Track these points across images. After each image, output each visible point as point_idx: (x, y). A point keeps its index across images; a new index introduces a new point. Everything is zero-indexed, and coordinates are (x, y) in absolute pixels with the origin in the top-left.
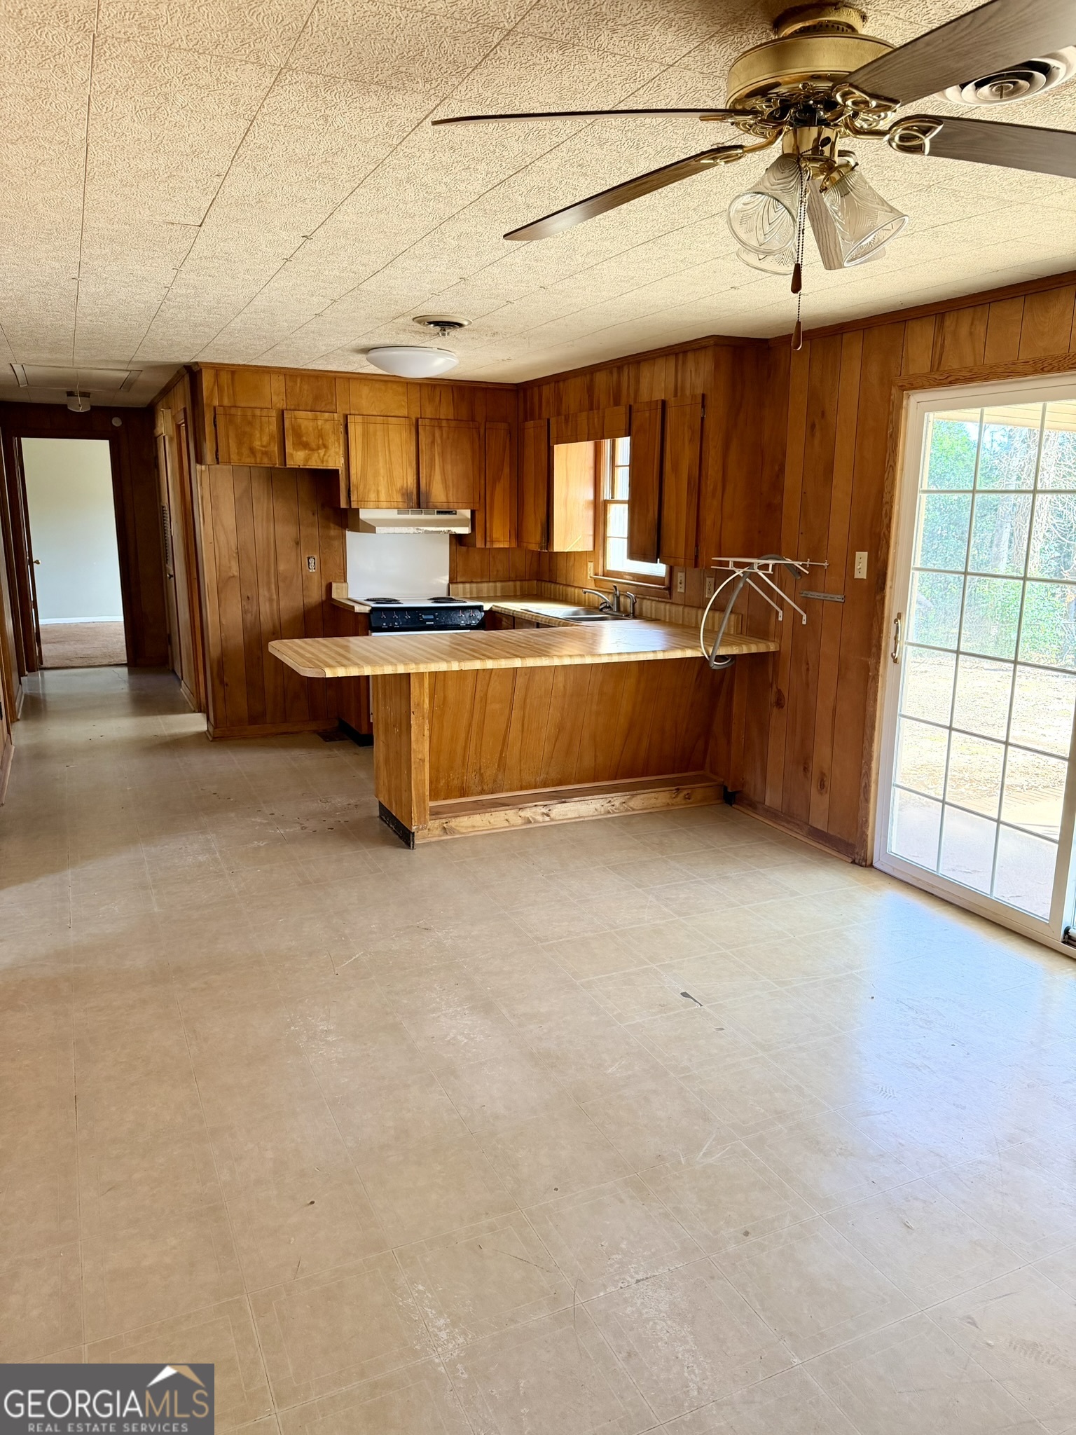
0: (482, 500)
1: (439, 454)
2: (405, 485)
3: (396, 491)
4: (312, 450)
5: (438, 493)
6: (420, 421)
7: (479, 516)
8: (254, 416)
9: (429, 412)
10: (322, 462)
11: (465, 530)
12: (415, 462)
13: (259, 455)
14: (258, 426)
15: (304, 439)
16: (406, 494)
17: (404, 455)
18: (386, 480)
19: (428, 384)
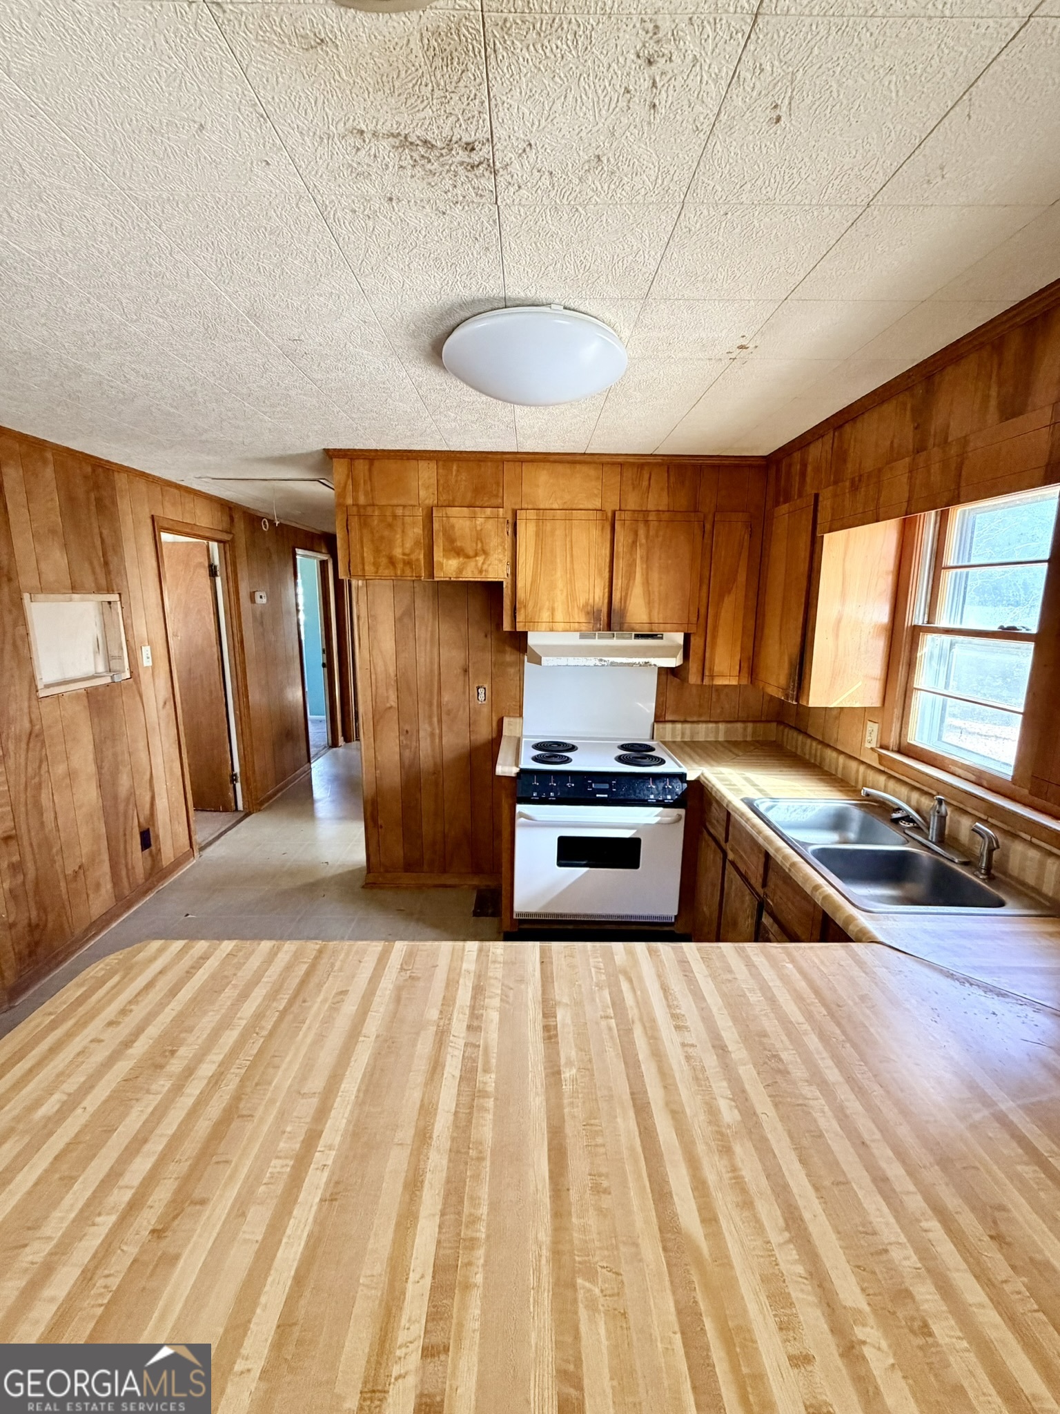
0: (702, 620)
1: (641, 558)
2: (591, 601)
3: (579, 608)
4: (468, 557)
5: (638, 611)
6: (617, 514)
7: (696, 642)
8: (395, 516)
9: (632, 502)
10: (481, 572)
11: (673, 662)
12: (607, 570)
13: (400, 566)
14: (399, 531)
15: (458, 544)
16: (593, 615)
17: (593, 561)
18: (565, 594)
19: (633, 464)
